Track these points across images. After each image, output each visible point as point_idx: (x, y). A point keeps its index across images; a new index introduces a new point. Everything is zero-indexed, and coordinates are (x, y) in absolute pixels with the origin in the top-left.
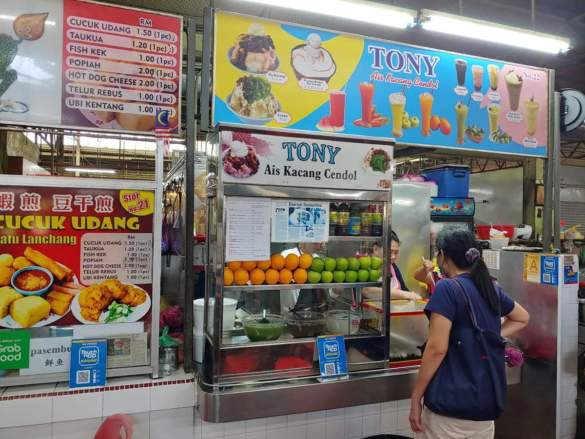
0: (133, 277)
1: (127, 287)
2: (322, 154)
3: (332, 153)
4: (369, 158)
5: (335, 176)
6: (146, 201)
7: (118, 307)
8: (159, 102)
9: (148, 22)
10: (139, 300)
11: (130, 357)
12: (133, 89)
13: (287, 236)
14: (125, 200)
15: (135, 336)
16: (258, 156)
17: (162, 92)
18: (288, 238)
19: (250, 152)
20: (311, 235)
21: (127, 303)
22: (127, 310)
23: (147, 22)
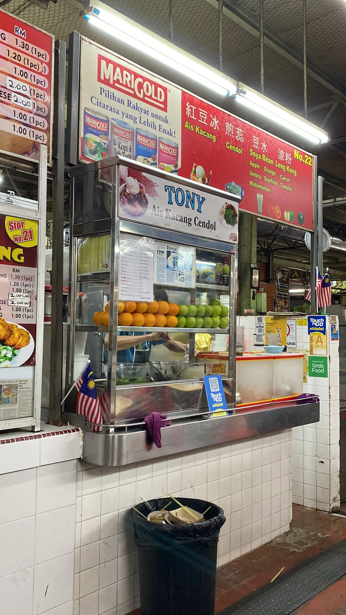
0: (18, 316)
1: (11, 326)
2: (192, 201)
3: (199, 202)
4: (224, 211)
5: (201, 224)
6: (30, 232)
7: (3, 349)
8: (32, 124)
9: (23, 33)
10: (23, 343)
11: (17, 406)
12: (7, 104)
13: (165, 279)
14: (10, 228)
15: (23, 382)
16: (147, 195)
17: (35, 114)
18: (166, 282)
19: (141, 190)
20: (183, 280)
21: (11, 345)
22: (11, 353)
23: (21, 32)
